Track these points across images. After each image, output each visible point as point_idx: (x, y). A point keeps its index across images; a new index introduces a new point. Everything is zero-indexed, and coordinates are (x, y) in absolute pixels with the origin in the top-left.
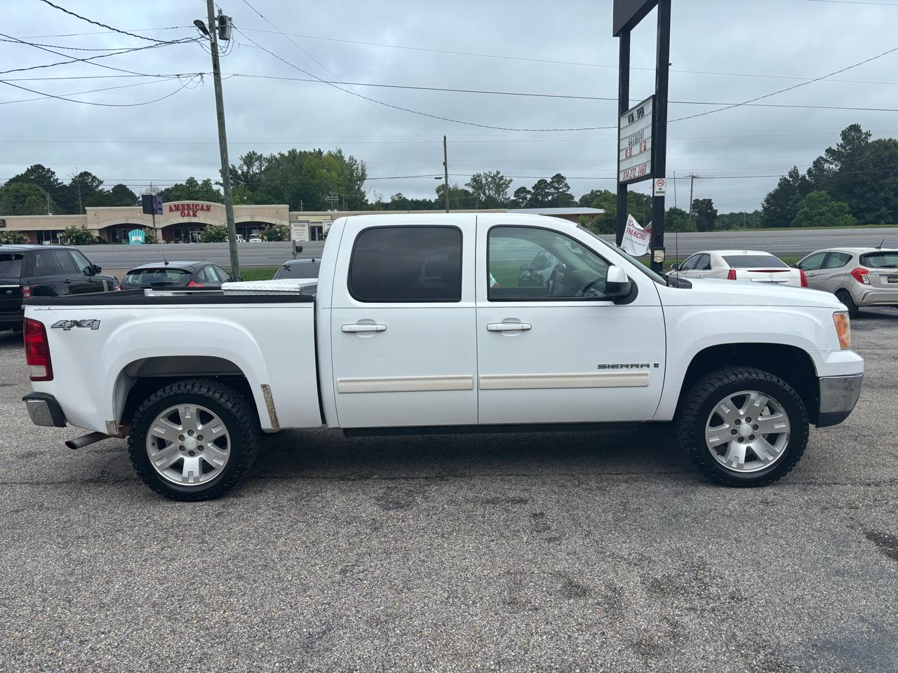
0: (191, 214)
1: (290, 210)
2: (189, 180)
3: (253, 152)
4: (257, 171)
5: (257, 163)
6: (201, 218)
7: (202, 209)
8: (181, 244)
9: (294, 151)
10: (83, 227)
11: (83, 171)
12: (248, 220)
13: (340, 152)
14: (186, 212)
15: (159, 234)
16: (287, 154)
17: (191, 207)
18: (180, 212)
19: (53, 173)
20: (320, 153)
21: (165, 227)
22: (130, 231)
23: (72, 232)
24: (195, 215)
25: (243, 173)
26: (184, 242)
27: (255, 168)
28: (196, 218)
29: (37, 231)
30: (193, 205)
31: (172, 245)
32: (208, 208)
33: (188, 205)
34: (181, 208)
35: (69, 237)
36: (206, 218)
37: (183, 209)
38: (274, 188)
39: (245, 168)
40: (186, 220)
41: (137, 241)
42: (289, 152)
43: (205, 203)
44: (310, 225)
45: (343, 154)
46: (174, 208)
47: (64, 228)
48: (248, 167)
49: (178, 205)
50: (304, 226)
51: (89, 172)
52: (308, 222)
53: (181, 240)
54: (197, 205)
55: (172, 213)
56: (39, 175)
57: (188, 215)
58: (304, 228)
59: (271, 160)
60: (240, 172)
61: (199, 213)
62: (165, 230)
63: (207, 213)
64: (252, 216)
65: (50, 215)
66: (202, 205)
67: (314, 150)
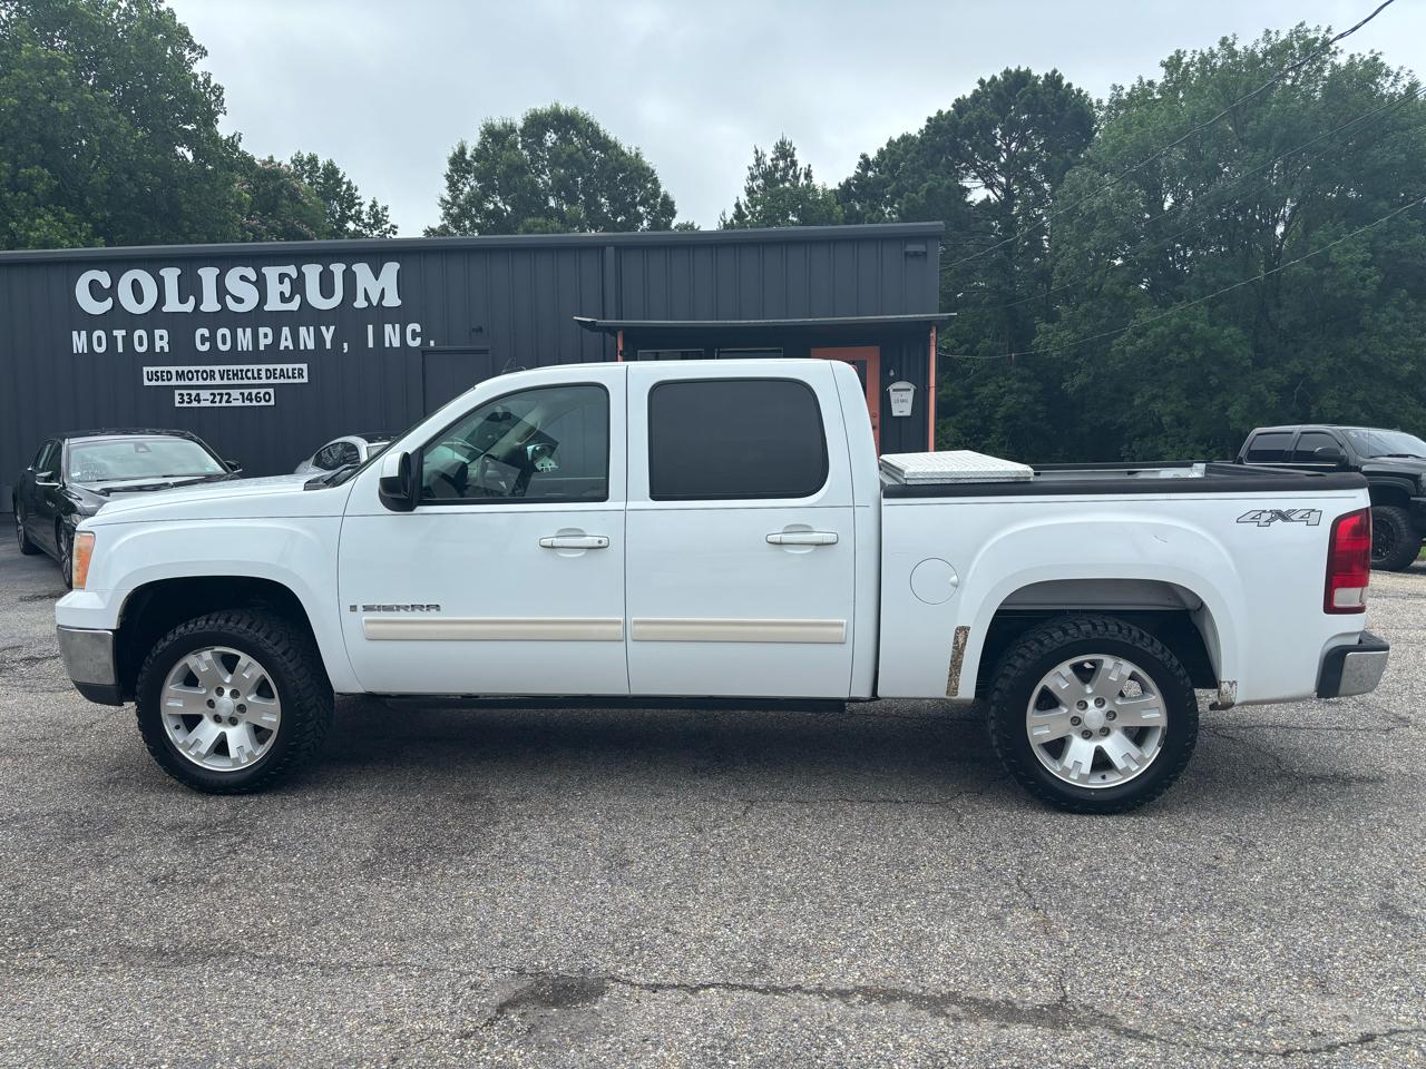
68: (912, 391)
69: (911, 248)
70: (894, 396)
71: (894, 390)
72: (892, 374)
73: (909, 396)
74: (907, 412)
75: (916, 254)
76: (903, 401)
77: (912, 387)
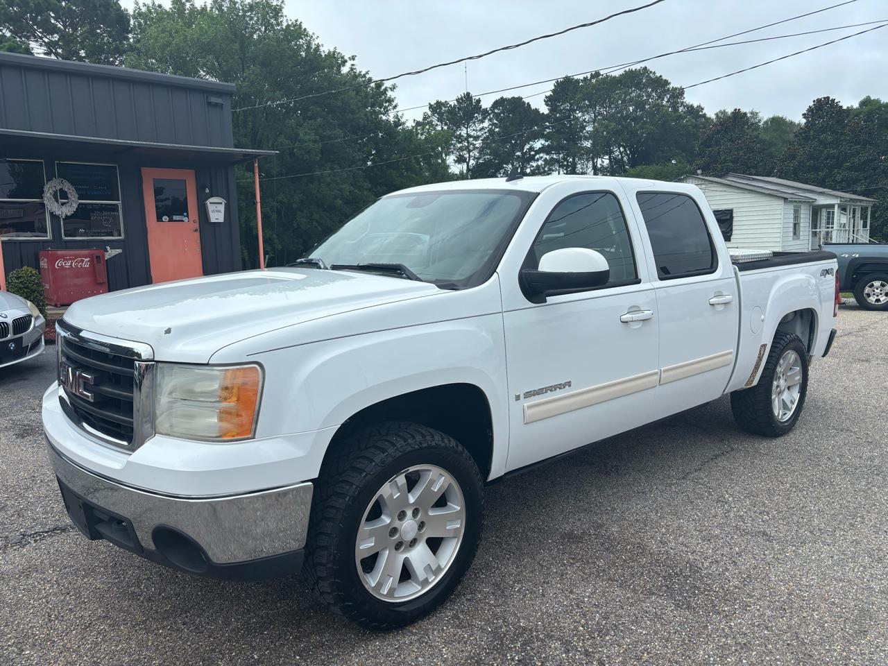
68: (223, 204)
69: (214, 100)
70: (211, 208)
71: (211, 203)
72: (207, 191)
73: (222, 208)
74: (221, 220)
75: (216, 105)
76: (218, 211)
77: (224, 201)
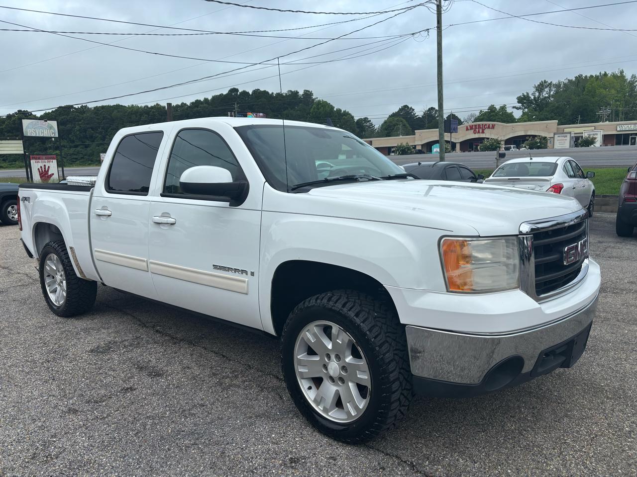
0: (481, 131)
1: (558, 125)
2: (490, 107)
3: (545, 81)
4: (547, 95)
5: (547, 90)
6: (487, 134)
7: (489, 127)
8: (473, 153)
9: (580, 76)
10: (407, 143)
11: (430, 107)
12: (522, 133)
13: (622, 72)
14: (477, 130)
15: (458, 146)
16: (574, 79)
17: (481, 126)
18: (473, 131)
19: (413, 110)
20: (605, 74)
21: (462, 142)
22: (433, 145)
23: (400, 147)
24: (483, 132)
25: (535, 98)
26: (475, 151)
27: (544, 93)
28: (484, 134)
29: (388, 147)
30: (482, 125)
31: (467, 153)
32: (493, 127)
33: (479, 125)
34: (474, 128)
35: (398, 150)
36: (491, 134)
37: (476, 128)
38: (557, 108)
39: (537, 94)
40: (477, 136)
41: (436, 152)
42: (576, 77)
43: (491, 123)
44: (573, 135)
45: (624, 74)
46: (469, 128)
47: (396, 145)
48: (539, 93)
49: (472, 126)
50: (566, 136)
51: (434, 107)
52: (570, 133)
53: (473, 150)
54: (485, 125)
55: (467, 131)
56: (406, 112)
57: (479, 132)
58: (566, 138)
59: (558, 86)
60: (532, 97)
61: (486, 131)
62: (462, 143)
63: (493, 130)
64: (525, 131)
65: (401, 136)
66: (489, 125)
67: (600, 73)
